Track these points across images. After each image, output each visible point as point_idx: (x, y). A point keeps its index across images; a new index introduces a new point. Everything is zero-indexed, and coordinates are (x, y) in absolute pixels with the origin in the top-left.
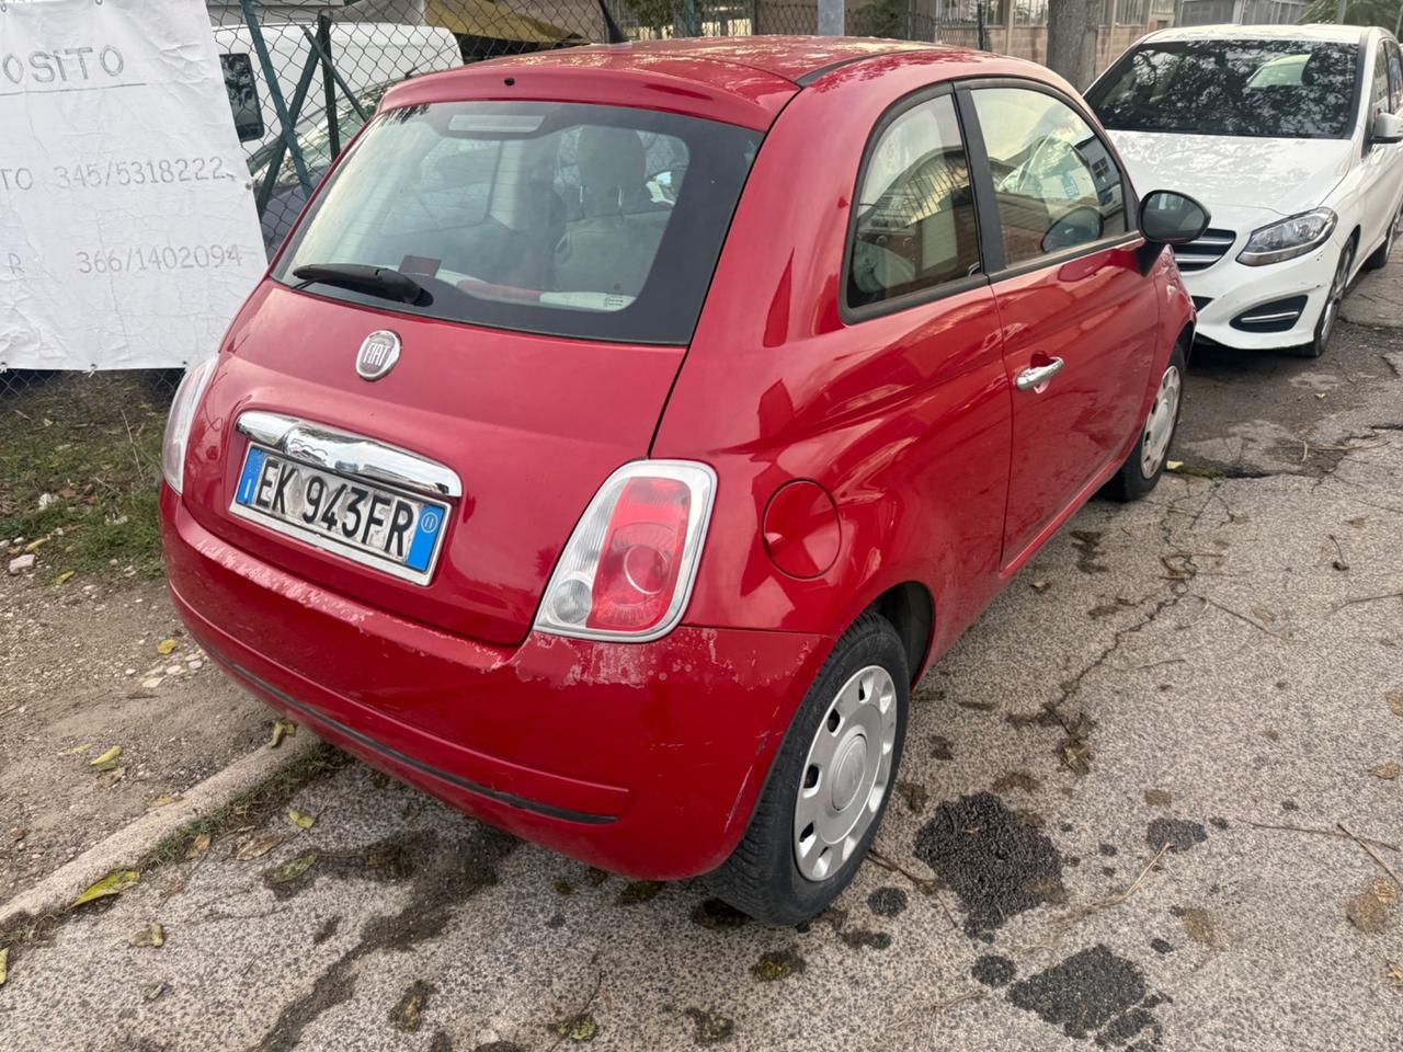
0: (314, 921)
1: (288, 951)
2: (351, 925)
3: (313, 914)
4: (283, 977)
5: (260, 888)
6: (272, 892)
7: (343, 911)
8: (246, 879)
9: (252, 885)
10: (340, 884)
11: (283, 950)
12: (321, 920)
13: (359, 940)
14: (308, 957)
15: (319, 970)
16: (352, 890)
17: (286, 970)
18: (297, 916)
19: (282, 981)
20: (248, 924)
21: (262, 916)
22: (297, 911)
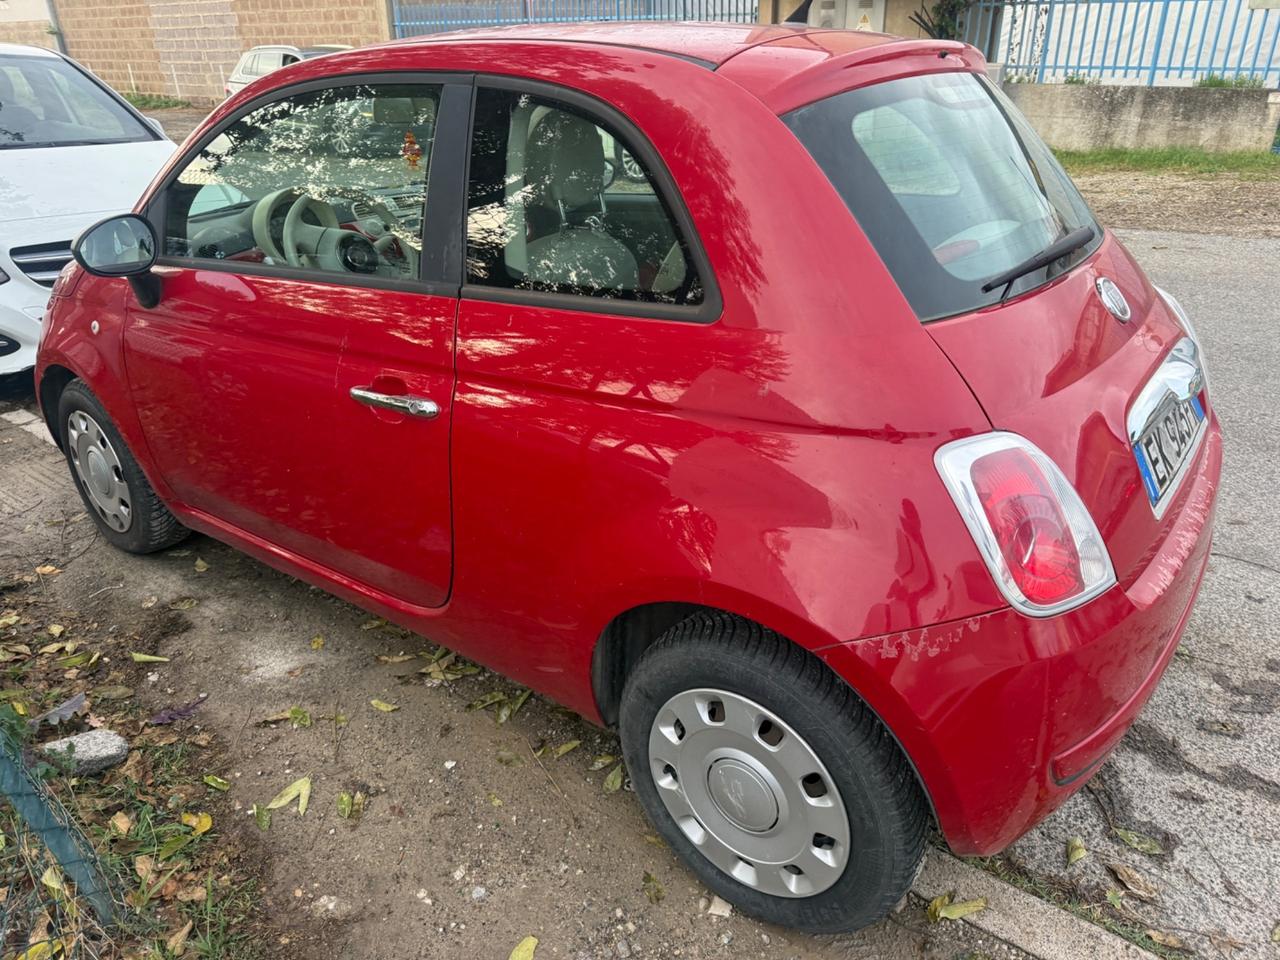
0: (1186, 809)
1: (1226, 818)
2: (1173, 783)
3: (1181, 812)
4: (1252, 813)
5: (1176, 863)
6: (1176, 852)
7: (1163, 792)
8: (1174, 877)
9: (1178, 871)
10: (1136, 801)
11: (1229, 821)
12: (1182, 805)
13: (1185, 774)
14: (1223, 803)
15: (1230, 792)
16: (1138, 792)
17: (1243, 813)
18: (1190, 823)
19: (1256, 812)
20: (1221, 858)
21: (1206, 849)
22: (1183, 826)
